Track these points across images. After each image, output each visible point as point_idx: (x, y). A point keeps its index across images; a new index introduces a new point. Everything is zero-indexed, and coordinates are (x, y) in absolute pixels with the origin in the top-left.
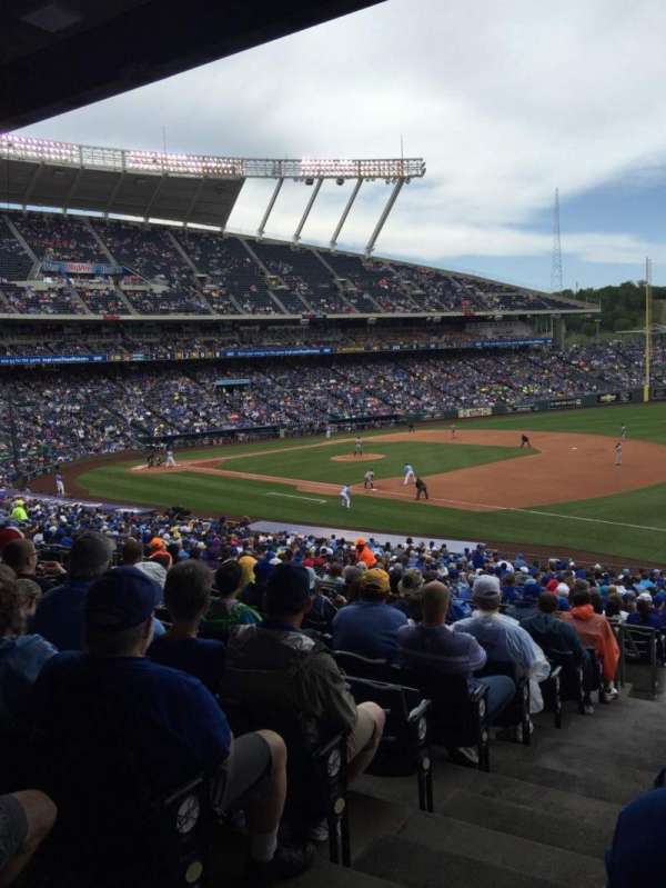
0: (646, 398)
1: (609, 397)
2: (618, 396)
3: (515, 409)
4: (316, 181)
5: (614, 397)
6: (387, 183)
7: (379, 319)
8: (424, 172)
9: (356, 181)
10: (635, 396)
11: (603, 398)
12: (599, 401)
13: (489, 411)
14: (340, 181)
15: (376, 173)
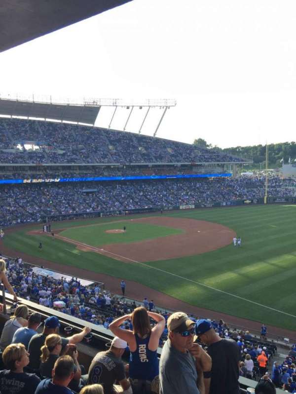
0: (265, 202)
1: (248, 201)
2: (252, 201)
3: (205, 206)
4: (131, 108)
5: (250, 201)
6: (160, 108)
7: (153, 165)
8: (176, 104)
9: (148, 108)
10: (260, 201)
11: (245, 202)
12: (243, 203)
13: (193, 207)
14: (141, 108)
15: (156, 105)
